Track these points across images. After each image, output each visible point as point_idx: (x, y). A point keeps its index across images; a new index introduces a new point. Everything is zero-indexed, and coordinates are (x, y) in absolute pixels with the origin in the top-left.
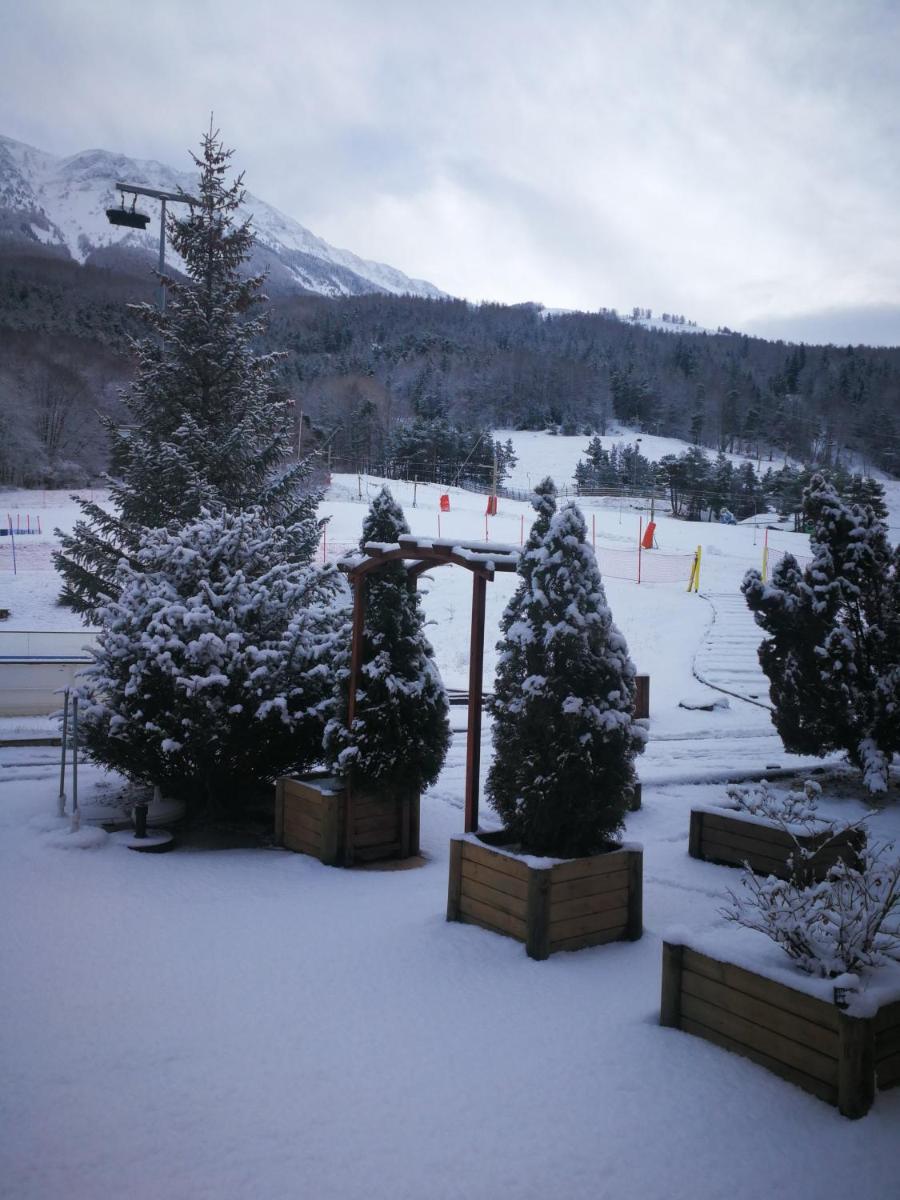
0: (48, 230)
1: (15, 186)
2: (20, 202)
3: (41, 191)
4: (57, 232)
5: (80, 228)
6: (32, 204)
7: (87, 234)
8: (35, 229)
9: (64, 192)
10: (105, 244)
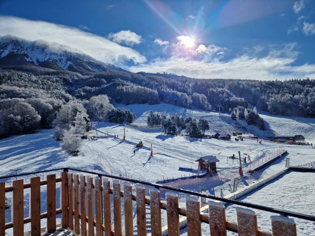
0: (29, 58)
1: (20, 48)
2: (21, 52)
3: (27, 49)
4: (31, 58)
5: (37, 57)
6: (24, 52)
7: (39, 59)
8: (25, 58)
9: (32, 49)
10: (43, 61)
